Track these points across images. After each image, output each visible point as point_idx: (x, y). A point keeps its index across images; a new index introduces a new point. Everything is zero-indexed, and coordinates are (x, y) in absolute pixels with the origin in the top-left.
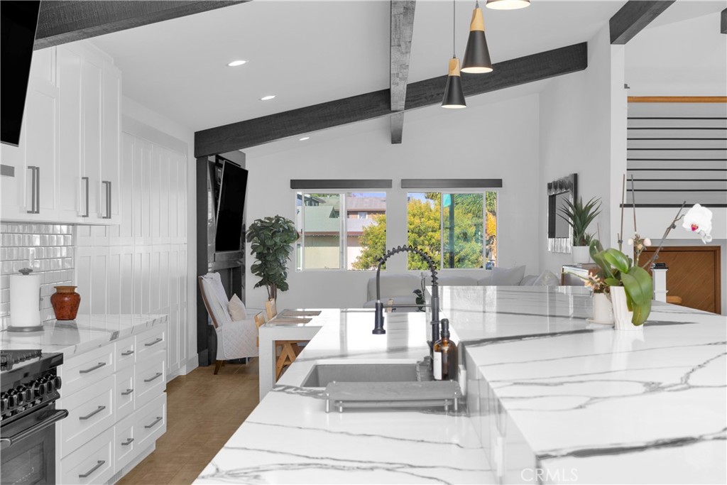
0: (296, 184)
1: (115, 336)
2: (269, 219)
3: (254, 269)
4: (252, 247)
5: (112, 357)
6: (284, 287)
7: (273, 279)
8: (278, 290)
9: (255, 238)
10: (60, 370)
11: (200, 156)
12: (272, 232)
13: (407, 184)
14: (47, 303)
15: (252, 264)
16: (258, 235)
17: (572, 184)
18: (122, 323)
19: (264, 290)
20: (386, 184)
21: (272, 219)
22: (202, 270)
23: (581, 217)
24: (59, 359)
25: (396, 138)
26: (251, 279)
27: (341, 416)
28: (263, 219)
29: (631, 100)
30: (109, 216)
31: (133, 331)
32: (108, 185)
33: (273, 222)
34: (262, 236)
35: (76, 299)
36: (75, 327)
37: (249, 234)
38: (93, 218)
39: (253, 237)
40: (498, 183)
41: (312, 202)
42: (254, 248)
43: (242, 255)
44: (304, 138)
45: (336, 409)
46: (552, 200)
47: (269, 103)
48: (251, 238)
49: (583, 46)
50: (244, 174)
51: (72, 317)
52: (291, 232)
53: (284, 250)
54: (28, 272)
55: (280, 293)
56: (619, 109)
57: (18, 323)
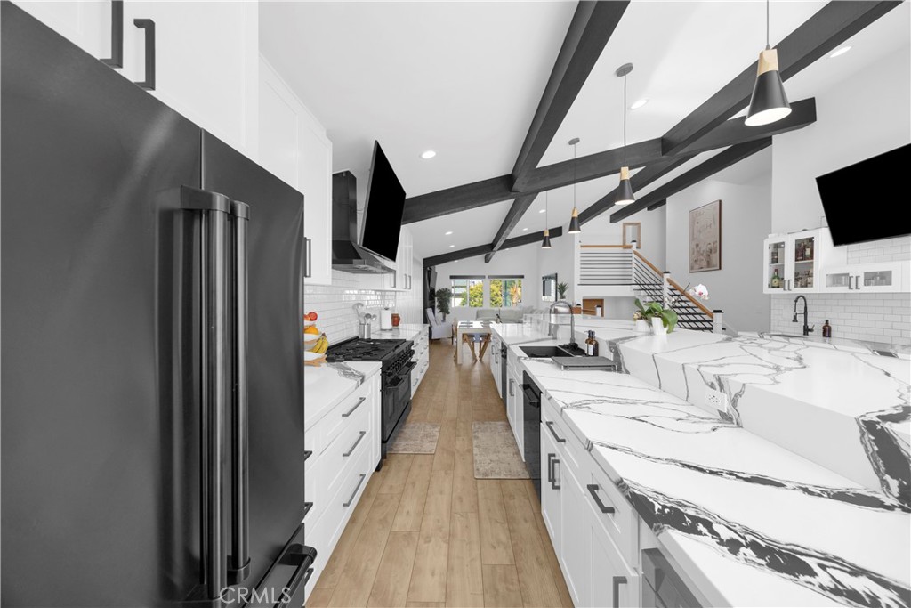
0: (452, 277)
3: (438, 306)
6: (448, 313)
7: (445, 310)
11: (424, 266)
12: (444, 294)
13: (490, 277)
14: (391, 320)
16: (439, 295)
17: (556, 278)
19: (441, 314)
20: (483, 277)
23: (563, 289)
25: (488, 262)
29: (582, 246)
30: (410, 288)
31: (423, 331)
32: (410, 277)
34: (441, 295)
35: (399, 319)
36: (398, 329)
40: (522, 277)
43: (434, 302)
46: (544, 282)
48: (437, 296)
49: (561, 228)
51: (398, 325)
52: (450, 293)
53: (448, 300)
54: (387, 309)
55: (447, 315)
56: (578, 251)
57: (384, 328)
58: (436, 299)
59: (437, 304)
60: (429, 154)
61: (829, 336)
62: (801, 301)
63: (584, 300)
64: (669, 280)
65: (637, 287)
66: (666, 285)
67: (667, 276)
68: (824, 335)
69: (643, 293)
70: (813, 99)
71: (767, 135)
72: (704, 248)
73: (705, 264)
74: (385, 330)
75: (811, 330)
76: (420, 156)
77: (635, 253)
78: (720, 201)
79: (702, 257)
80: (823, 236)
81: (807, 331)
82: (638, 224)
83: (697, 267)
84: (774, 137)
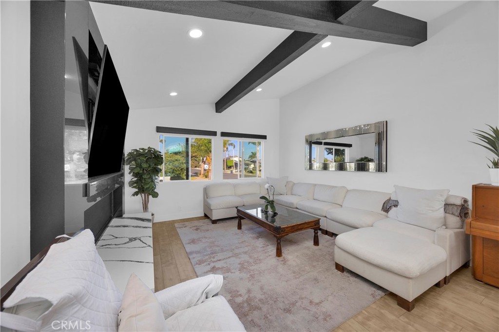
0: (160, 129)
2: (143, 149)
3: (131, 184)
4: (129, 169)
6: (155, 195)
7: (147, 190)
8: (150, 197)
9: (133, 162)
12: (147, 158)
15: (130, 180)
16: (135, 160)
19: (139, 198)
21: (146, 150)
26: (128, 191)
28: (138, 149)
33: (146, 151)
34: (139, 161)
37: (128, 159)
39: (131, 162)
40: (264, 137)
42: (132, 170)
43: (123, 175)
48: (129, 162)
52: (159, 158)
58: (126, 168)
59: (128, 177)
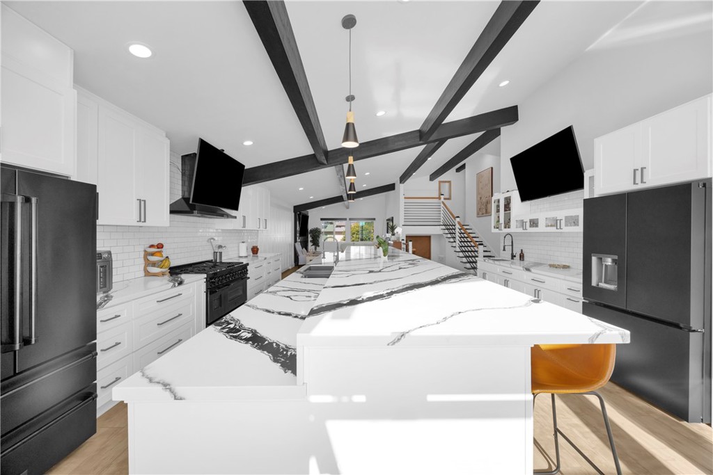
0: (322, 219)
1: (265, 259)
2: (314, 228)
3: (311, 241)
5: (265, 264)
6: (319, 246)
7: (316, 243)
9: (311, 233)
10: (248, 267)
11: (295, 212)
12: (315, 232)
13: (350, 219)
14: (250, 250)
17: (392, 220)
18: (268, 255)
19: (313, 247)
20: (345, 219)
22: (296, 241)
23: (393, 228)
24: (248, 264)
25: (348, 208)
26: (310, 244)
27: (307, 279)
29: (405, 198)
30: (266, 228)
31: (271, 258)
32: (266, 220)
34: (313, 233)
35: (258, 249)
36: (257, 256)
37: (309, 232)
38: (261, 228)
40: (374, 219)
41: (331, 223)
43: (307, 238)
44: (324, 207)
45: (305, 277)
46: (387, 224)
47: (312, 199)
49: (394, 184)
50: (308, 217)
51: (257, 253)
53: (318, 236)
54: (243, 242)
55: (317, 248)
56: (402, 200)
57: (241, 255)
58: (309, 236)
59: (310, 239)
60: (248, 143)
61: (523, 260)
62: (508, 237)
63: (407, 237)
64: (459, 223)
65: (444, 227)
66: (458, 226)
67: (458, 219)
68: (520, 259)
69: (446, 231)
70: (517, 106)
71: (497, 127)
72: (484, 200)
73: (484, 211)
74: (242, 257)
75: (515, 256)
76: (242, 144)
77: (443, 203)
78: (492, 168)
79: (483, 207)
80: (515, 196)
81: (513, 257)
82: (449, 182)
83: (481, 213)
84: (502, 128)
